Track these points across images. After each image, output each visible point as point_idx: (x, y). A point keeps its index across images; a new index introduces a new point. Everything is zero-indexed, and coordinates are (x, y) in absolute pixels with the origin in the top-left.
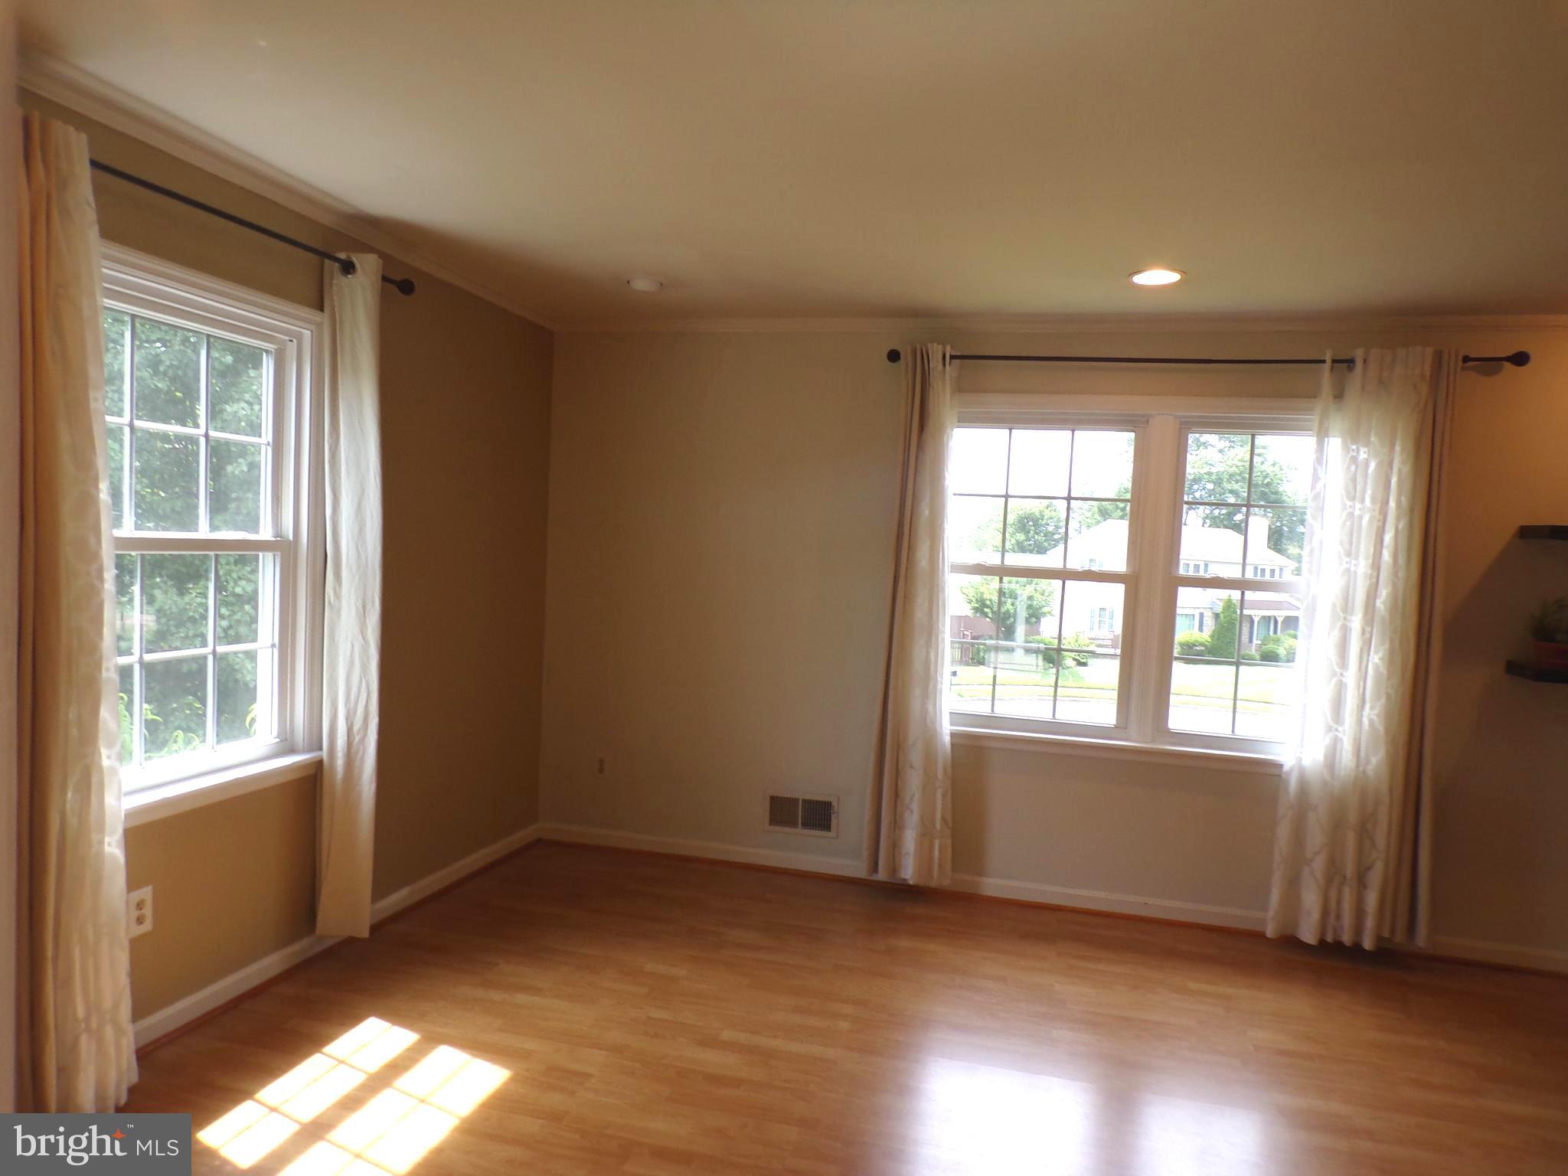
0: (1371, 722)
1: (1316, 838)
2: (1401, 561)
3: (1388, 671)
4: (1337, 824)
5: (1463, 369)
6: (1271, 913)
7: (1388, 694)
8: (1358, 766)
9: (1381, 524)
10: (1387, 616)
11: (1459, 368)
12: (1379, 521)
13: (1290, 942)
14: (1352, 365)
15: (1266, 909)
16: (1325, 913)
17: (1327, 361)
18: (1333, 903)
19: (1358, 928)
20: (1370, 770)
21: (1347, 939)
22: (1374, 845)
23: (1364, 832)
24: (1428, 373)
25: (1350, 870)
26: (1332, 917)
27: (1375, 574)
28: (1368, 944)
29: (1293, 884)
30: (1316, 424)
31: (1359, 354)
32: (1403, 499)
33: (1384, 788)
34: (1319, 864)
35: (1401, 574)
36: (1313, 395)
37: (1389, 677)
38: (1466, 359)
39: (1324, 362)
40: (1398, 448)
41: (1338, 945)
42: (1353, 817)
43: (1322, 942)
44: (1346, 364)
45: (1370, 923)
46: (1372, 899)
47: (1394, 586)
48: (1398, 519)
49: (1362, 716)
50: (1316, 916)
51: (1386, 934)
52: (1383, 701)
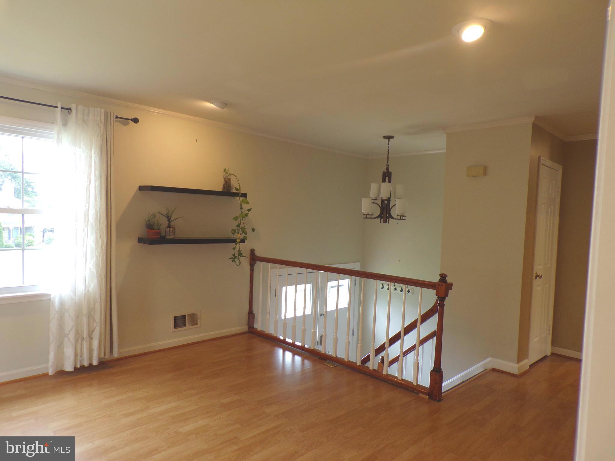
0: (90, 269)
1: (69, 324)
2: (98, 199)
3: (96, 246)
4: (78, 316)
5: (116, 121)
6: (50, 364)
7: (96, 256)
8: (85, 289)
9: (88, 183)
10: (94, 223)
11: (115, 121)
12: (88, 182)
13: (61, 373)
14: (70, 111)
15: (47, 362)
16: (76, 355)
17: (59, 107)
18: (79, 351)
19: (90, 358)
20: (91, 289)
21: (86, 364)
22: (94, 320)
23: (90, 316)
24: (103, 120)
25: (85, 335)
26: (79, 357)
27: (87, 205)
28: (95, 363)
29: (60, 346)
30: (56, 136)
31: (73, 106)
32: (97, 173)
33: (98, 296)
34: (72, 336)
35: (98, 205)
36: (53, 122)
37: (96, 249)
38: (117, 117)
39: (57, 107)
40: (93, 151)
41: (83, 367)
42: (85, 311)
43: (76, 369)
44: (67, 111)
45: (95, 354)
46: (95, 343)
47: (96, 210)
48: (96, 181)
49: (86, 267)
50: (72, 358)
51: (102, 356)
52: (94, 259)
